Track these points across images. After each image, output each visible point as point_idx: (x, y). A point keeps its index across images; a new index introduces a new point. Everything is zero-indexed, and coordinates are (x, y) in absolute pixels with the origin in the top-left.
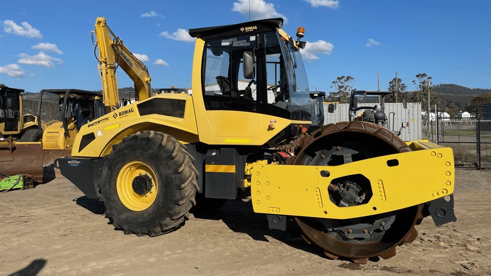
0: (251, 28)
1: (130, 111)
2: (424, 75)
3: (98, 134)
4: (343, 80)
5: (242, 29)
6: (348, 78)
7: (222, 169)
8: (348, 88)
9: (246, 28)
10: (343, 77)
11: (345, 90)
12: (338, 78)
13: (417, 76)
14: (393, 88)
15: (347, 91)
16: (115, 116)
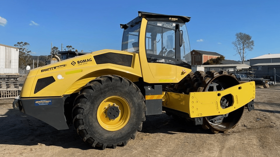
0: (175, 19)
1: (88, 60)
2: (71, 47)
3: (59, 77)
4: (21, 45)
5: (170, 19)
6: (26, 44)
7: (155, 97)
8: (25, 50)
9: (172, 18)
10: (22, 43)
11: (23, 51)
12: (18, 43)
13: (67, 47)
14: (54, 52)
15: (24, 51)
16: (73, 63)
